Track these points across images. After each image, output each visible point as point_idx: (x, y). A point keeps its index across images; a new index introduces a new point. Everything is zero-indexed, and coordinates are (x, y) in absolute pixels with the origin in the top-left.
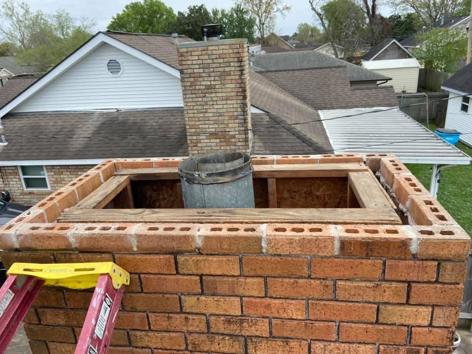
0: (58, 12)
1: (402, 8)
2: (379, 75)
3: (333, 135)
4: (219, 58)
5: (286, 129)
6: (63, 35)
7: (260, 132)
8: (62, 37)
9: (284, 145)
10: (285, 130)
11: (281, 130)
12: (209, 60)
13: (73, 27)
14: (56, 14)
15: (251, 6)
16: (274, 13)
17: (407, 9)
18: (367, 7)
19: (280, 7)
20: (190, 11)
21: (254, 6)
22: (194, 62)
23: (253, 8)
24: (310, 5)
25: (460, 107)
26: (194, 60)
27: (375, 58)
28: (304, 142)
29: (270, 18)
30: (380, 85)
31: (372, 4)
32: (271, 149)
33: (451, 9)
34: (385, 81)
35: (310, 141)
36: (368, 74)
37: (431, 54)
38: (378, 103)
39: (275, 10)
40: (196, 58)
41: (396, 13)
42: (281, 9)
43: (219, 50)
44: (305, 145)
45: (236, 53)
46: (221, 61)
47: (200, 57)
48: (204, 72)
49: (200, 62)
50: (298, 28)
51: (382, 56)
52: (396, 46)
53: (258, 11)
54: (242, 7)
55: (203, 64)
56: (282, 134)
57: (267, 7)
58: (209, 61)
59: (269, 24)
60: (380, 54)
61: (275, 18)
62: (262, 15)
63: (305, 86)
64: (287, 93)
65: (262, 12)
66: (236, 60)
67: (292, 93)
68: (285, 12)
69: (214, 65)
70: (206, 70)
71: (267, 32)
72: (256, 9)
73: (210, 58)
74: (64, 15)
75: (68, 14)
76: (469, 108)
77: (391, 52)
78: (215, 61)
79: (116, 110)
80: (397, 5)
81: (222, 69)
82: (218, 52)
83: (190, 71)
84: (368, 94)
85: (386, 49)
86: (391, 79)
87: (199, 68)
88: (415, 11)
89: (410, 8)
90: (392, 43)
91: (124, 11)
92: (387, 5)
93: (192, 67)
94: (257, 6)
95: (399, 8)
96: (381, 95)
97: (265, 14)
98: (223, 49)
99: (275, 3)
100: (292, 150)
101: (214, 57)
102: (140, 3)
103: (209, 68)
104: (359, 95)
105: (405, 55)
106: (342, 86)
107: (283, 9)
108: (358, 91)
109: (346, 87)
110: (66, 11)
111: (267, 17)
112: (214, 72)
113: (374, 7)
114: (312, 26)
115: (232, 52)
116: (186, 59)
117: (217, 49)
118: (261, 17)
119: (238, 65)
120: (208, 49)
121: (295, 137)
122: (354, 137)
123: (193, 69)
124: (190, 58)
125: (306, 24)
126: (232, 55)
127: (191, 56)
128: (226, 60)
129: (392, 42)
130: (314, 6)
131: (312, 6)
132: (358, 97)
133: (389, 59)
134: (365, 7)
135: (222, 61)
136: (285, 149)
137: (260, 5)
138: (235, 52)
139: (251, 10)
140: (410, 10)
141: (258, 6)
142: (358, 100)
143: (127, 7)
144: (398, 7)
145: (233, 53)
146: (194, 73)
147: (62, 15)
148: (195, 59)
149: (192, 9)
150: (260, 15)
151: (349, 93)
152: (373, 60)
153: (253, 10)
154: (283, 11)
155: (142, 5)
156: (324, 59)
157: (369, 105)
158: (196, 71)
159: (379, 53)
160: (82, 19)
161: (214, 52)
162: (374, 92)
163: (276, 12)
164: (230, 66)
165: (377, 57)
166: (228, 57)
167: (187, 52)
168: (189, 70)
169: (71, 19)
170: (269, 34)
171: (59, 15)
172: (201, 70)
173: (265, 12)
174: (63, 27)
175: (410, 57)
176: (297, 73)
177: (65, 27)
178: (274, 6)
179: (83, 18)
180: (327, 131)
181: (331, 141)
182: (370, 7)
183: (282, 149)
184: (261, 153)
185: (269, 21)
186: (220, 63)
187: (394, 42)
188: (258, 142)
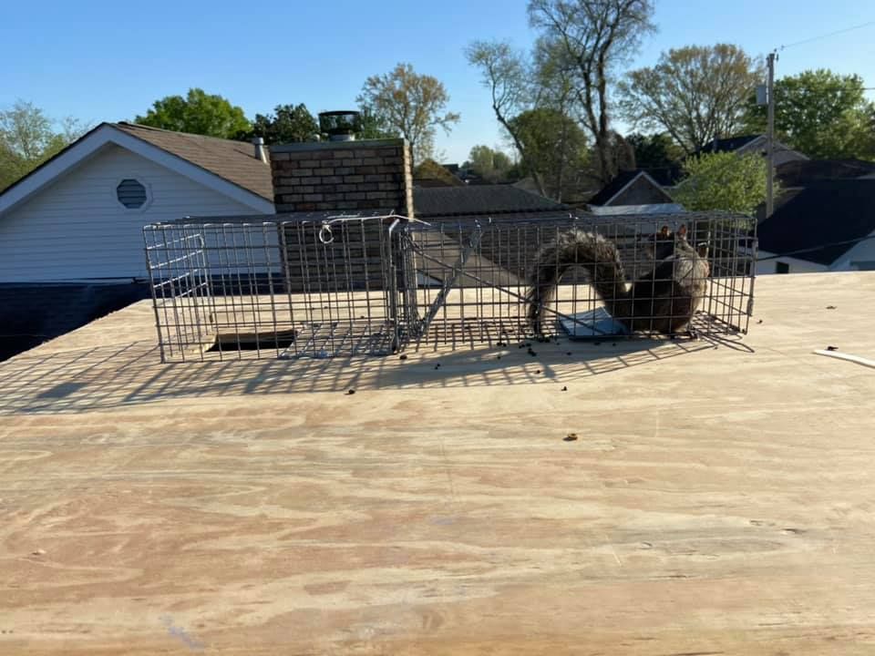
0: (18, 108)
1: (644, 124)
4: (355, 174)
6: (26, 150)
8: (23, 153)
12: (334, 178)
13: (46, 136)
14: (12, 110)
15: (390, 112)
16: (431, 126)
17: (653, 126)
18: (592, 118)
19: (441, 114)
20: (278, 114)
21: (395, 112)
22: (305, 181)
23: (392, 115)
24: (494, 112)
26: (304, 177)
27: (613, 202)
29: (425, 133)
31: (599, 113)
33: (725, 127)
39: (433, 120)
40: (309, 173)
41: (636, 131)
42: (443, 118)
43: (355, 158)
45: (388, 165)
46: (360, 179)
47: (317, 172)
48: (324, 201)
49: (317, 181)
50: (472, 153)
51: (624, 199)
52: (646, 183)
53: (403, 120)
54: (373, 112)
55: (322, 184)
57: (417, 116)
58: (336, 180)
59: (422, 144)
60: (620, 195)
61: (432, 133)
62: (410, 127)
65: (411, 122)
66: (389, 178)
68: (450, 124)
69: (345, 188)
70: (329, 198)
71: (420, 157)
72: (398, 117)
73: (337, 173)
74: (30, 113)
75: (37, 112)
77: (638, 193)
78: (348, 179)
79: (132, 280)
80: (636, 119)
81: (362, 196)
82: (353, 163)
83: (295, 198)
87: (315, 193)
88: (667, 129)
89: (658, 124)
90: (640, 178)
91: (150, 112)
92: (621, 120)
93: (301, 190)
94: (400, 113)
95: (641, 124)
97: (414, 127)
98: (363, 158)
99: (431, 109)
101: (346, 171)
102: (181, 98)
103: (335, 193)
107: (447, 119)
110: (35, 106)
111: (420, 132)
112: (345, 200)
113: (604, 119)
114: (495, 151)
115: (382, 163)
116: (288, 175)
117: (352, 156)
118: (409, 131)
119: (393, 188)
120: (333, 155)
123: (303, 194)
124: (295, 172)
125: (484, 147)
126: (382, 170)
127: (299, 168)
128: (369, 178)
129: (639, 176)
130: (502, 115)
131: (498, 113)
133: (636, 204)
134: (588, 118)
135: (362, 180)
137: (406, 111)
138: (387, 163)
139: (389, 119)
140: (660, 127)
141: (403, 112)
143: (157, 105)
144: (639, 122)
145: (384, 165)
146: (304, 202)
147: (25, 112)
148: (307, 174)
149: (282, 111)
150: (407, 127)
152: (609, 205)
153: (393, 120)
154: (446, 123)
155: (183, 102)
158: (308, 198)
159: (620, 192)
160: (65, 121)
161: (346, 163)
163: (434, 123)
164: (377, 190)
166: (374, 171)
167: (290, 161)
168: (294, 196)
169: (45, 121)
170: (423, 161)
171: (18, 112)
172: (319, 197)
173: (416, 122)
174: (27, 135)
177: (32, 135)
178: (431, 115)
179: (68, 120)
182: (597, 119)
185: (422, 138)
186: (357, 184)
187: (642, 177)
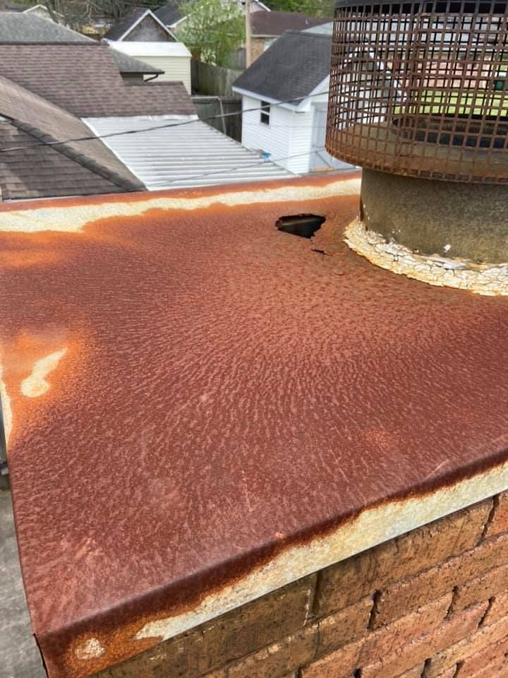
2: (145, 66)
3: (128, 159)
5: (56, 149)
7: (8, 156)
9: (62, 178)
10: (56, 152)
11: (48, 152)
25: (259, 118)
27: (127, 37)
28: (95, 173)
30: (150, 81)
32: (41, 187)
34: (154, 76)
35: (104, 169)
36: (130, 63)
37: (201, 37)
38: (169, 109)
44: (98, 177)
51: (136, 35)
52: (152, 21)
56: (51, 158)
60: (132, 31)
63: (45, 74)
64: (17, 86)
67: (26, 86)
76: (270, 119)
77: (146, 30)
84: (150, 93)
85: (139, 25)
86: (163, 73)
90: (146, 17)
96: (170, 96)
100: (79, 188)
104: (139, 95)
105: (166, 37)
106: (108, 78)
108: (134, 87)
109: (116, 80)
121: (78, 164)
122: (159, 163)
129: (146, 14)
132: (138, 97)
133: (146, 41)
136: (65, 186)
142: (139, 102)
151: (123, 90)
152: (124, 40)
156: (53, 31)
157: (157, 111)
159: (131, 29)
162: (160, 90)
165: (128, 35)
175: (174, 40)
176: (26, 50)
180: (115, 152)
181: (131, 169)
183: (60, 187)
184: (24, 195)
187: (149, 15)
188: (9, 177)
